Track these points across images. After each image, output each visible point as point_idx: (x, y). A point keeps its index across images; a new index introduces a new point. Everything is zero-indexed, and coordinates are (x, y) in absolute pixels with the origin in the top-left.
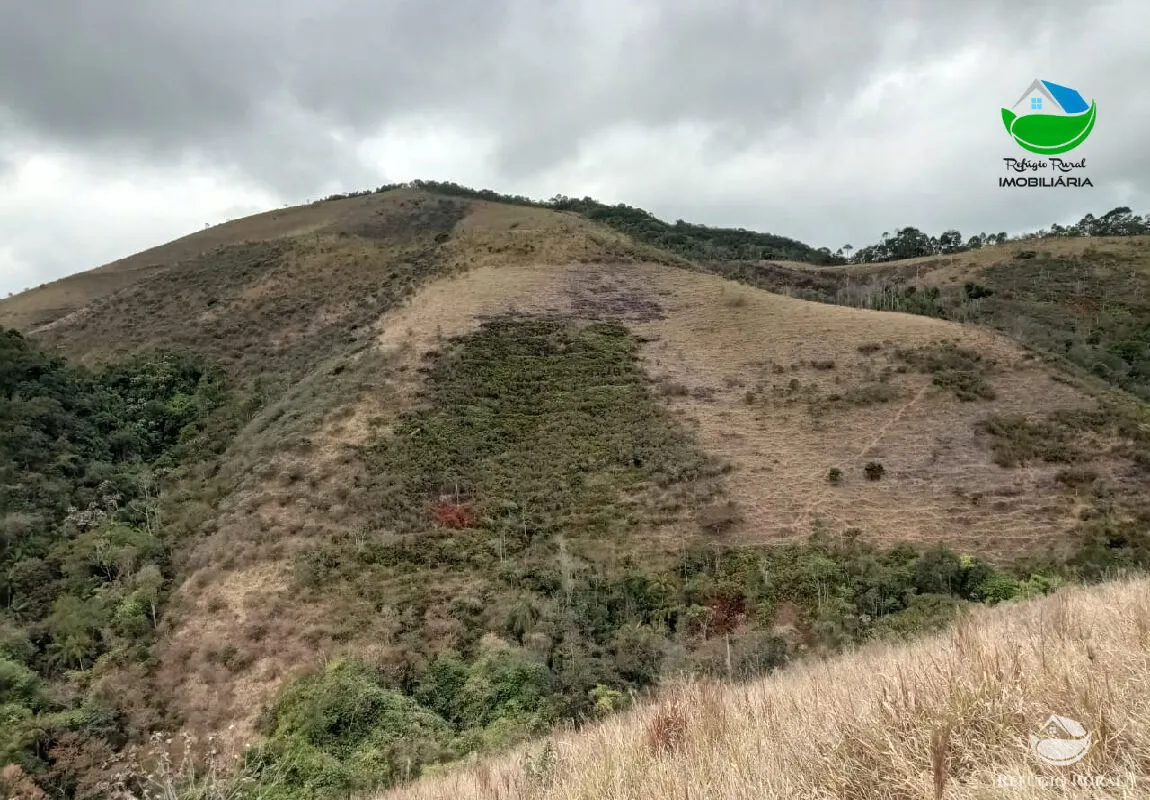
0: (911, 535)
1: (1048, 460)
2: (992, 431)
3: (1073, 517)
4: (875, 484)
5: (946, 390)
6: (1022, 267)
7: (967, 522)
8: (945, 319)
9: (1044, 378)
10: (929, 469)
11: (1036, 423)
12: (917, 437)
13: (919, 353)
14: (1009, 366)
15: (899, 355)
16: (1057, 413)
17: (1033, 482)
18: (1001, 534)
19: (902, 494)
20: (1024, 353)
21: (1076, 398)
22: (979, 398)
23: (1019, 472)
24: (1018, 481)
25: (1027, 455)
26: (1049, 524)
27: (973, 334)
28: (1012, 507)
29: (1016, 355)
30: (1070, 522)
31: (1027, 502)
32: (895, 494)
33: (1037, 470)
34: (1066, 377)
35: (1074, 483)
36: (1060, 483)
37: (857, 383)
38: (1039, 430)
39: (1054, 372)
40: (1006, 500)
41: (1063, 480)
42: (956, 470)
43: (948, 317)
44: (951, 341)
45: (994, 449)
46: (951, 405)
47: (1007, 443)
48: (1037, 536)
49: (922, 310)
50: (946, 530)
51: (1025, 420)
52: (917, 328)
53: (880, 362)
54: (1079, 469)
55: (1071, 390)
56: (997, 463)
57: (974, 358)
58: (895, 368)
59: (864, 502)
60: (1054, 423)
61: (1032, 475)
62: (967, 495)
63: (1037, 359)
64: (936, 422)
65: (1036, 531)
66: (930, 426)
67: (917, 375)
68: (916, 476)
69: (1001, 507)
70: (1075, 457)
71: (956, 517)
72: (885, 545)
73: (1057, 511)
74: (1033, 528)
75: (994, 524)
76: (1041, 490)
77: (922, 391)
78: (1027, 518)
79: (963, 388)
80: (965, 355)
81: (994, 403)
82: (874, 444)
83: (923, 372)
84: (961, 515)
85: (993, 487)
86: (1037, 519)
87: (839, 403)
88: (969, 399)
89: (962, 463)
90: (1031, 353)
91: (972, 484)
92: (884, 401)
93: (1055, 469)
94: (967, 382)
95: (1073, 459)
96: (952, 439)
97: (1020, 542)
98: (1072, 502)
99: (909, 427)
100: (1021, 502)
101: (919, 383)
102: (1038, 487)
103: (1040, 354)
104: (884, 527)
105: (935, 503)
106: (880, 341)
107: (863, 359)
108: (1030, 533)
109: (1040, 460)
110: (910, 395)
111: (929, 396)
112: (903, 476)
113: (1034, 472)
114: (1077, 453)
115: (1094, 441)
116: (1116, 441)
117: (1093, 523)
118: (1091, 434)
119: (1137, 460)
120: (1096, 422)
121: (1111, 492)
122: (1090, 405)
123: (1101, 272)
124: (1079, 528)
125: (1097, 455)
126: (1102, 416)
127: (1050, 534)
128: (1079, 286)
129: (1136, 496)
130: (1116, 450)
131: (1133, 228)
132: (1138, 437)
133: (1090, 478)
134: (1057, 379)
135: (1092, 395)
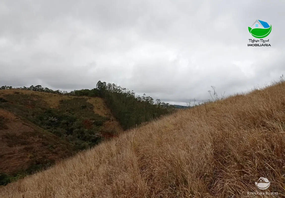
1: (22, 144)
2: (7, 138)
3: (28, 158)
6: (16, 96)
9: (21, 124)
11: (19, 135)
14: (12, 120)
16: (24, 133)
17: (18, 150)
18: (9, 165)
20: (16, 117)
21: (28, 129)
22: (4, 129)
23: (14, 148)
24: (14, 150)
25: (17, 143)
26: (22, 161)
27: (2, 111)
28: (12, 157)
29: (14, 118)
30: (27, 160)
33: (19, 147)
34: (26, 124)
35: (28, 150)
38: (19, 137)
39: (23, 122)
41: (25, 149)
45: (7, 142)
47: (11, 140)
48: (19, 164)
51: (16, 134)
54: (29, 146)
55: (28, 127)
56: (8, 146)
57: (2, 118)
60: (23, 135)
61: (17, 148)
63: (19, 119)
65: (19, 163)
69: (9, 158)
74: (18, 162)
75: (7, 163)
76: (20, 152)
78: (16, 160)
81: (8, 130)
85: (7, 152)
86: (19, 160)
88: (1, 129)
90: (18, 117)
91: (1, 152)
93: (23, 147)
95: (28, 144)
97: (14, 166)
98: (27, 154)
100: (15, 156)
103: (20, 118)
108: (17, 164)
109: (20, 145)
114: (29, 142)
115: (33, 139)
116: (38, 139)
117: (32, 159)
118: (32, 138)
119: (43, 143)
120: (33, 134)
121: (37, 151)
122: (32, 130)
123: (35, 99)
124: (29, 161)
125: (34, 142)
126: (35, 133)
127: (22, 163)
128: (30, 102)
129: (42, 152)
130: (38, 141)
131: (42, 90)
132: (43, 138)
133: (32, 148)
134: (24, 124)
135: (33, 128)
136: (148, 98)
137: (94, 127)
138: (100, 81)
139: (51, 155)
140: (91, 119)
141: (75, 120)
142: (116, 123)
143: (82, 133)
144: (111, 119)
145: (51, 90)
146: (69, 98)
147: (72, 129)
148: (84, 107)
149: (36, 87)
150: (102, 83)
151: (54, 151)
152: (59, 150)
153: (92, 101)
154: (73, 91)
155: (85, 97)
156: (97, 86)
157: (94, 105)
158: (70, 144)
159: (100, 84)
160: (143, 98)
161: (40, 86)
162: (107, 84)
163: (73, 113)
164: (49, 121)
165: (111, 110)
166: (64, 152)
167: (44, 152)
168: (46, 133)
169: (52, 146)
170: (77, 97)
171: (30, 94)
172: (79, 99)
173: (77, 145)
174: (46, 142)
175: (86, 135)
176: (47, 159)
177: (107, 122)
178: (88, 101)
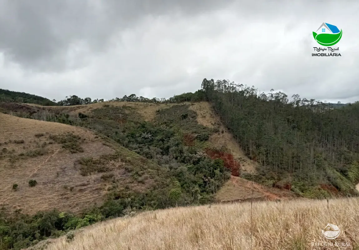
0: (44, 207)
1: (99, 172)
2: (81, 163)
3: (105, 190)
4: (32, 188)
5: (67, 149)
6: (105, 109)
7: (68, 198)
8: (71, 125)
9: (100, 144)
10: (55, 180)
11: (96, 159)
12: (53, 168)
13: (59, 137)
14: (89, 141)
15: (51, 138)
16: (103, 156)
17: (94, 180)
18: (80, 201)
19: (43, 191)
20: (95, 136)
21: (108, 151)
22: (78, 152)
23: (89, 177)
24: (88, 180)
25: (93, 171)
26: (97, 194)
27: (80, 130)
28: (85, 190)
29: (92, 137)
30: (104, 192)
31: (91, 187)
32: (41, 191)
33: (95, 176)
34: (108, 144)
35: (106, 179)
36: (102, 179)
37: (33, 149)
38: (97, 161)
39: (104, 142)
40: (83, 188)
42: (66, 179)
43: (72, 124)
44: (71, 133)
45: (81, 170)
46: (68, 155)
47: (86, 167)
48: (93, 199)
49: (64, 122)
50: (59, 202)
51: (93, 159)
52: (59, 128)
53: (43, 140)
54: (108, 174)
55: (108, 148)
56: (81, 174)
57: (78, 138)
58: (48, 142)
59: (26, 196)
60: (101, 159)
62: (68, 188)
63: (99, 138)
64: (61, 162)
65: (93, 197)
66: (58, 163)
67: (56, 145)
68: (50, 183)
69: (81, 191)
70: (108, 170)
71: (64, 197)
72: (32, 213)
73: (101, 189)
74: (91, 197)
75: (77, 198)
76: (96, 182)
77: (57, 151)
78: (90, 193)
79: (73, 148)
80: (75, 137)
81: (83, 153)
82: (35, 172)
83: (59, 143)
84: (66, 196)
85: (79, 183)
86: (93, 193)
87: (23, 157)
88: (74, 153)
89: (68, 176)
90: (98, 136)
91: (71, 184)
92: (42, 155)
93: (101, 175)
94: (74, 147)
96: (66, 167)
97: (86, 203)
98: (106, 185)
99: (50, 164)
100: (88, 188)
101: (57, 148)
102: (95, 181)
103: (100, 136)
104: (34, 206)
105: (56, 193)
106: (44, 133)
107: (37, 139)
108: (90, 198)
109: (96, 172)
110: (53, 152)
111: (60, 152)
112: (44, 183)
113: (94, 176)
114: (108, 168)
115: (113, 164)
116: (120, 163)
117: (111, 192)
118: (113, 162)
119: (126, 169)
120: (114, 158)
121: (117, 180)
122: (113, 152)
123: (127, 112)
124: (107, 194)
125: (114, 168)
126: (116, 156)
127: (97, 198)
128: (121, 115)
129: (125, 181)
130: (120, 166)
131: (137, 100)
132: (126, 162)
133: (111, 176)
134: (104, 144)
135: (114, 149)
136: (278, 94)
137: (197, 143)
138: (205, 79)
139: (136, 184)
140: (193, 133)
141: (172, 135)
142: (227, 135)
143: (181, 152)
144: (221, 130)
145: (147, 98)
146: (167, 106)
147: (168, 148)
148: (185, 117)
149: (130, 96)
150: (208, 82)
151: (140, 179)
152: (146, 178)
153: (194, 107)
154: (173, 97)
155: (187, 103)
156: (203, 87)
157: (198, 112)
158: (163, 169)
159: (206, 83)
160: (270, 95)
161: (135, 95)
162: (215, 81)
163: (171, 125)
164: (143, 138)
165: (221, 118)
166: (154, 181)
167: (128, 181)
168: (131, 155)
169: (137, 173)
170: (176, 104)
171: (122, 106)
172: (179, 106)
173: (172, 170)
174: (130, 167)
175: (185, 155)
176: (131, 191)
177: (215, 135)
178: (191, 108)
